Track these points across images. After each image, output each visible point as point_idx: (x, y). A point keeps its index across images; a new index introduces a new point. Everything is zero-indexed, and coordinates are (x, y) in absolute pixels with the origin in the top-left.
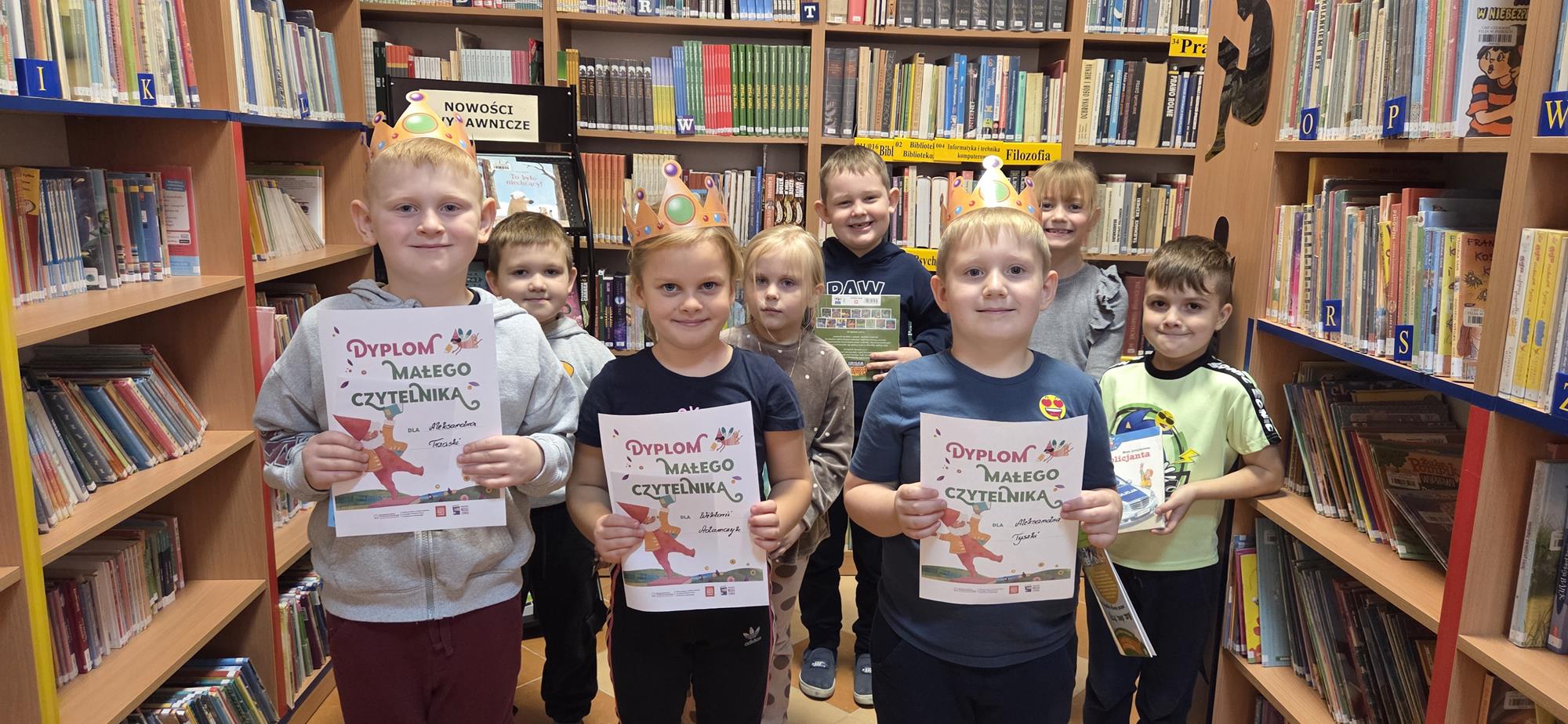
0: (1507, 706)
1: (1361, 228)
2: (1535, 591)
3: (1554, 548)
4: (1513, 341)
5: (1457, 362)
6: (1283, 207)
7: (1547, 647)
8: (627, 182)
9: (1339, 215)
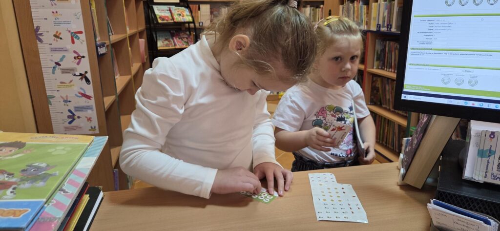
0: (374, 80)
1: (352, 7)
2: (377, 60)
3: (379, 53)
4: (372, 21)
5: (365, 26)
6: (340, 6)
7: (379, 69)
8: (199, 12)
9: (349, 5)
